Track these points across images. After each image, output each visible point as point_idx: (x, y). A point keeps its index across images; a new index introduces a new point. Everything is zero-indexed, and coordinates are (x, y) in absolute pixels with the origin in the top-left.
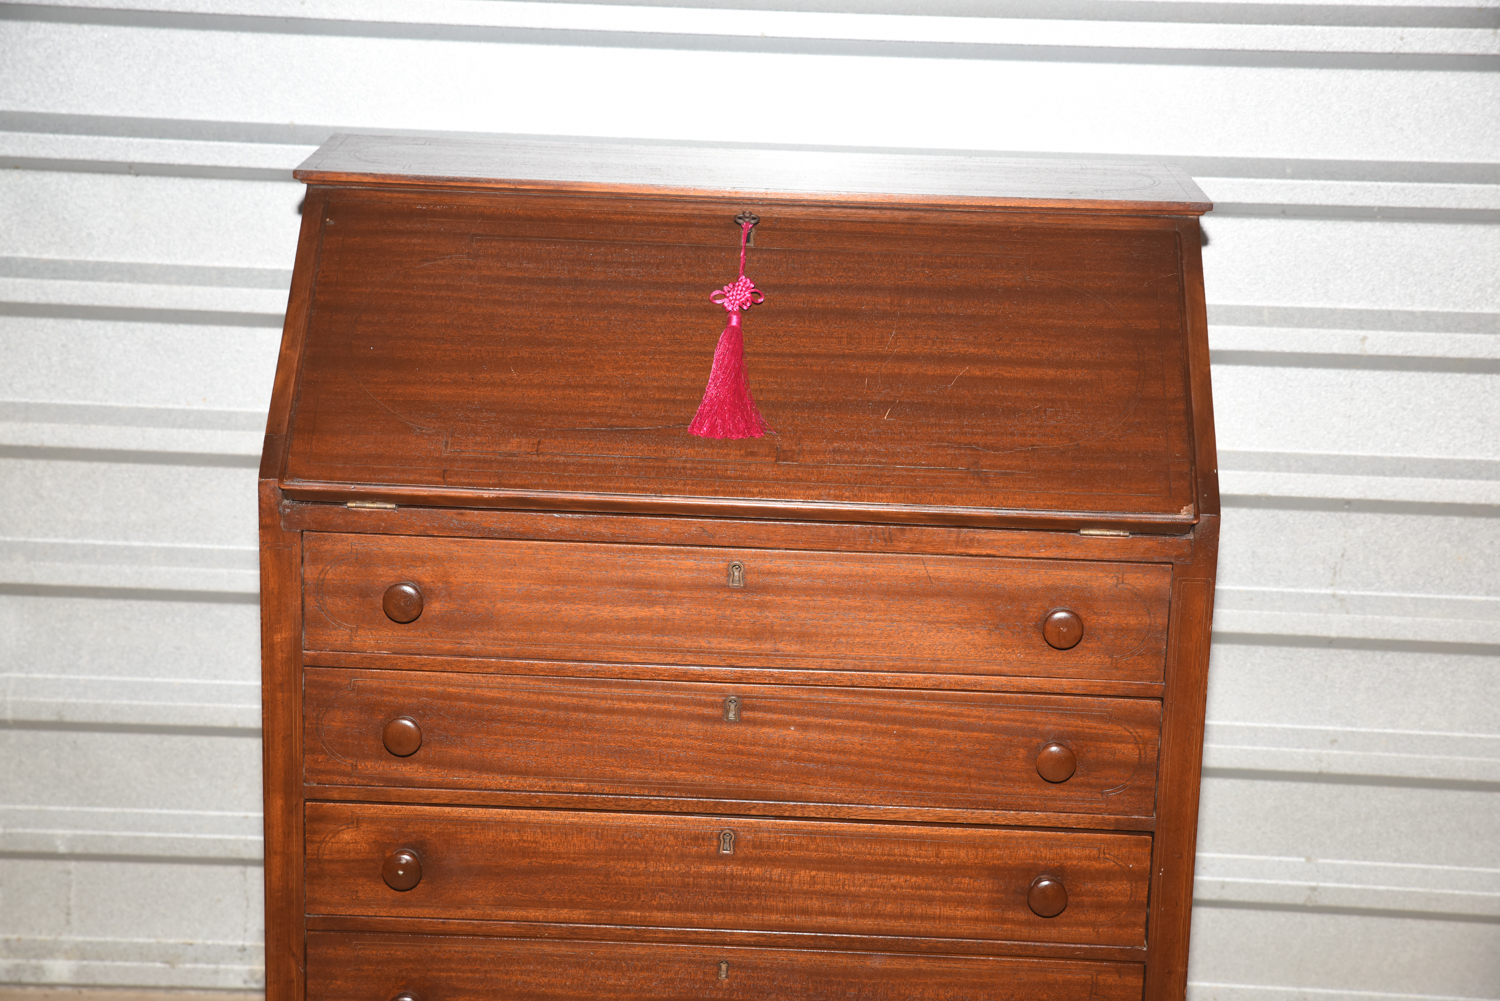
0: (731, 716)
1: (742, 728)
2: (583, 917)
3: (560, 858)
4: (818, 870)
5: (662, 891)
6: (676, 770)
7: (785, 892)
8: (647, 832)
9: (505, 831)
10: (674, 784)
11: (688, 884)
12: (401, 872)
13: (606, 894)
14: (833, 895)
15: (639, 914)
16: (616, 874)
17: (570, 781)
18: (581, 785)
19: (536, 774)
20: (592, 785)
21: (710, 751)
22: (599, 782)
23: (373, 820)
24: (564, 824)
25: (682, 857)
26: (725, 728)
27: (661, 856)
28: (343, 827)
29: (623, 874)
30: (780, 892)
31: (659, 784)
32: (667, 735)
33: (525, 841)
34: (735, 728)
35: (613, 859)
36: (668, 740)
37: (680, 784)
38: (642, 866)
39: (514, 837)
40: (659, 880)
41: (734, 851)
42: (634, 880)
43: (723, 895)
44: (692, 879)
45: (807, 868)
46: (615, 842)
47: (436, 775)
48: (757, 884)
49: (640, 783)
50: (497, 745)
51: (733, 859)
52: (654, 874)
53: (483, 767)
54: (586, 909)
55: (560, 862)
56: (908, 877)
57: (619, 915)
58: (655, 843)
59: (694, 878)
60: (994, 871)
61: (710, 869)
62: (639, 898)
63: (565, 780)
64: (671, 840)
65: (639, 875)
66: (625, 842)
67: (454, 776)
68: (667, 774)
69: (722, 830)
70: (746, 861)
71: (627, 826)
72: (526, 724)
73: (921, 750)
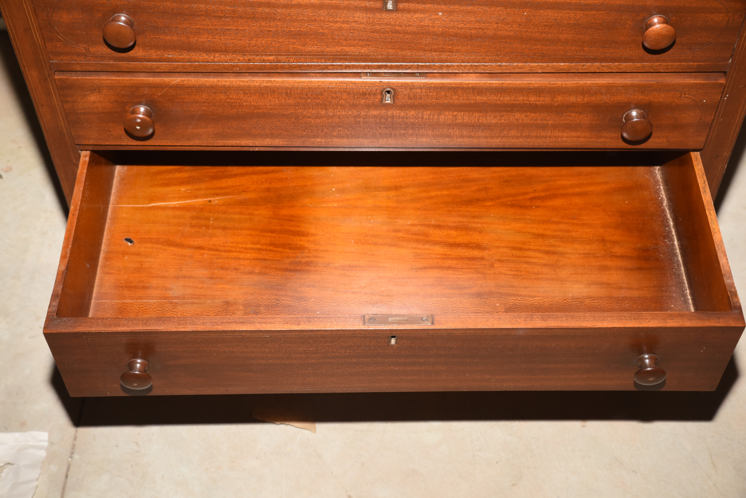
0: (390, 6)
1: (399, 15)
2: (281, 143)
3: (260, 108)
4: (459, 111)
5: (340, 127)
6: (346, 46)
7: (433, 125)
8: (326, 91)
9: (215, 93)
10: (345, 55)
11: (359, 122)
12: (138, 128)
13: (298, 129)
14: (470, 126)
15: (323, 140)
16: (304, 117)
17: (262, 55)
18: (271, 58)
19: (234, 52)
20: (280, 57)
21: (373, 32)
22: (285, 55)
23: (111, 87)
24: (260, 87)
25: (354, 106)
26: (384, 15)
27: (337, 105)
28: (88, 93)
29: (309, 117)
30: (430, 125)
31: (332, 55)
32: (337, 22)
33: (231, 99)
34: (394, 15)
35: (301, 108)
36: (338, 25)
37: (350, 55)
38: (323, 112)
39: (223, 97)
40: (337, 120)
41: (394, 101)
42: (318, 121)
43: (386, 128)
44: (362, 119)
45: (451, 110)
46: (300, 98)
47: (154, 54)
48: (412, 120)
49: (318, 55)
50: (198, 32)
51: (393, 106)
52: (333, 116)
53: (189, 48)
54: (283, 138)
55: (260, 111)
56: (529, 114)
57: (309, 141)
58: (332, 98)
59: (364, 118)
60: (596, 108)
61: (375, 113)
62: (322, 131)
63: (257, 55)
64: (345, 96)
65: (322, 117)
66: (309, 98)
67: (168, 55)
68: (339, 49)
69: (384, 89)
70: (403, 107)
71: (309, 88)
72: (220, 17)
73: (545, 26)
